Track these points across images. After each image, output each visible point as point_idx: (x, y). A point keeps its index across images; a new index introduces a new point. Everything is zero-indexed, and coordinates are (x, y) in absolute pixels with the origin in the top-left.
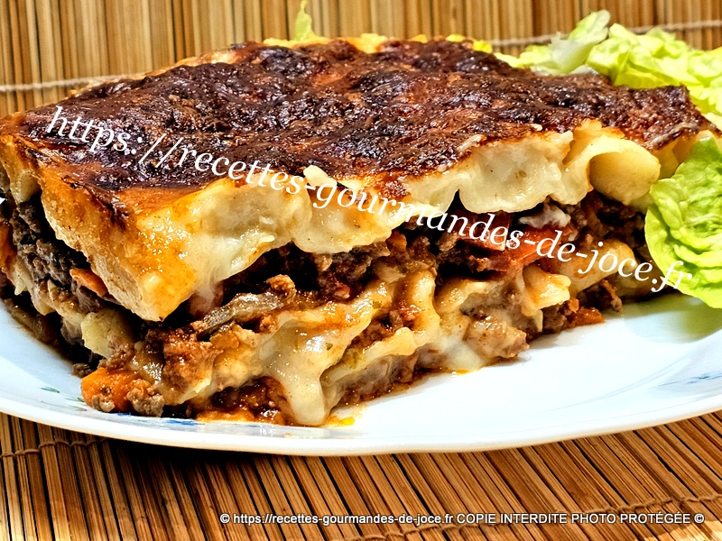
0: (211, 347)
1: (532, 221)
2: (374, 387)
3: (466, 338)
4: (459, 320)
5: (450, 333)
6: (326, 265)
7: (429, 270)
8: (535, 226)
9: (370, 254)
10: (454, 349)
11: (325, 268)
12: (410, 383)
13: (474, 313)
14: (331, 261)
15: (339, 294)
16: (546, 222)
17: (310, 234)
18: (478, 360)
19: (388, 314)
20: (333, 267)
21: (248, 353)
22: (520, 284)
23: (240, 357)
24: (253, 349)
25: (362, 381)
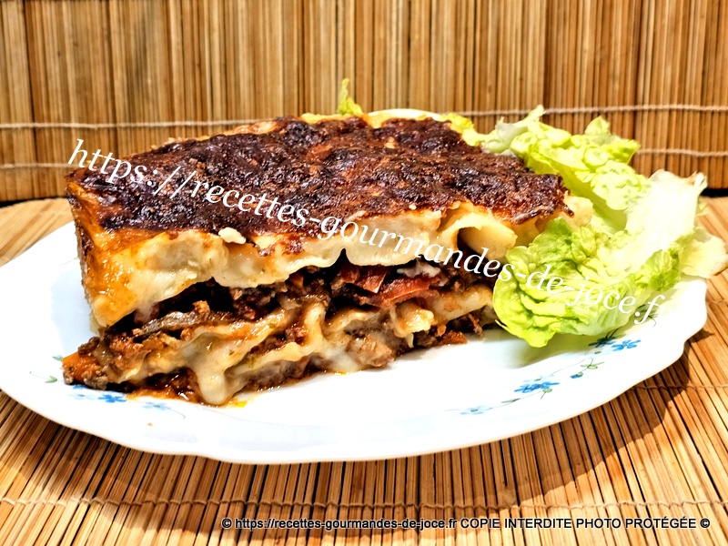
0: (142, 348)
1: (407, 272)
2: (271, 380)
3: (348, 349)
4: (342, 337)
5: (334, 346)
6: (237, 296)
7: (322, 302)
8: (409, 275)
9: (274, 289)
10: (337, 357)
11: (236, 298)
12: (300, 379)
13: (355, 333)
14: (241, 293)
15: (247, 316)
16: (418, 273)
17: (226, 274)
18: (356, 366)
19: (284, 331)
20: (244, 297)
21: (172, 352)
22: (393, 316)
23: (166, 354)
24: (175, 350)
25: (261, 375)
